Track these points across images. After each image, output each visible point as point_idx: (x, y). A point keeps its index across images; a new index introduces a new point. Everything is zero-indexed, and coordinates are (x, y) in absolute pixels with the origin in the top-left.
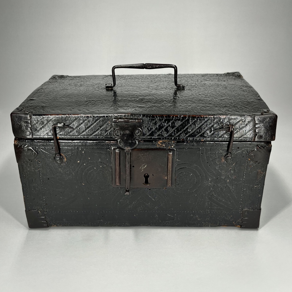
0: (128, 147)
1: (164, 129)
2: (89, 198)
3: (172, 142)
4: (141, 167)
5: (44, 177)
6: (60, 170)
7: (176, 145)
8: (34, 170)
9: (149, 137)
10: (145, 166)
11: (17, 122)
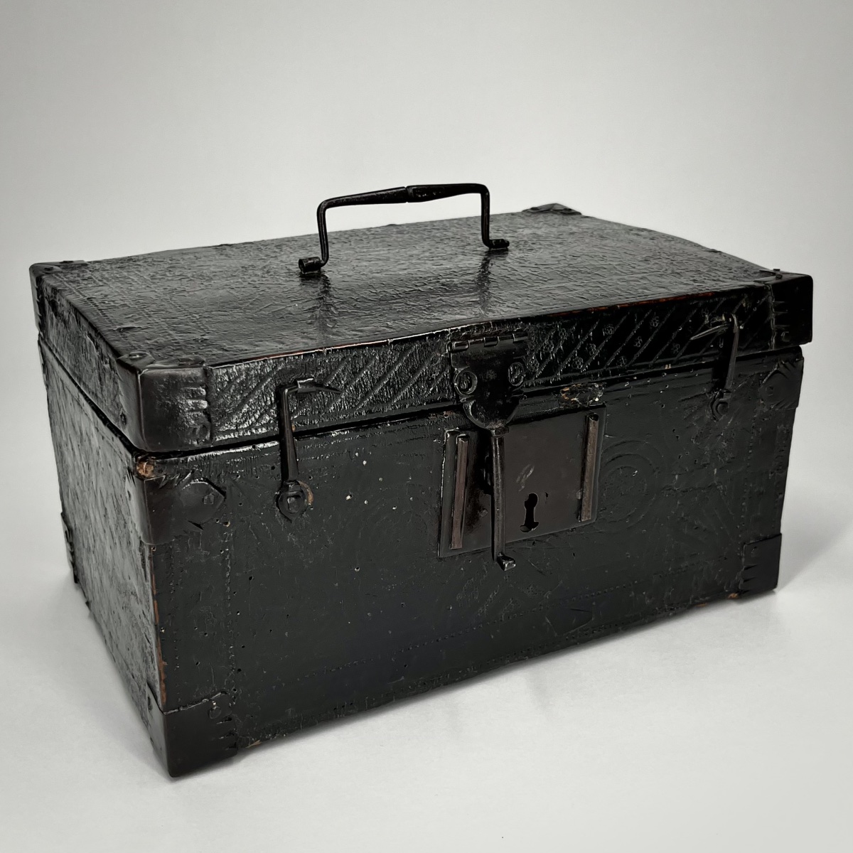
0: (496, 421)
1: (578, 351)
2: (369, 614)
3: (594, 386)
4: (519, 478)
5: (237, 574)
6: (291, 539)
7: (605, 393)
8: (206, 556)
9: (541, 381)
10: (529, 472)
11: (160, 399)
